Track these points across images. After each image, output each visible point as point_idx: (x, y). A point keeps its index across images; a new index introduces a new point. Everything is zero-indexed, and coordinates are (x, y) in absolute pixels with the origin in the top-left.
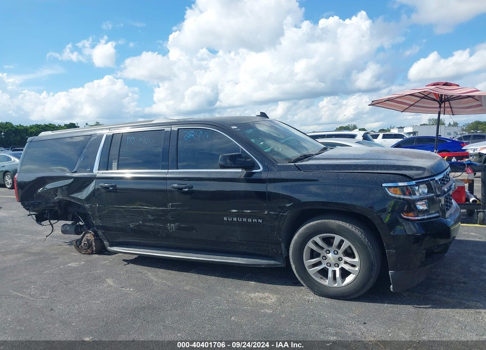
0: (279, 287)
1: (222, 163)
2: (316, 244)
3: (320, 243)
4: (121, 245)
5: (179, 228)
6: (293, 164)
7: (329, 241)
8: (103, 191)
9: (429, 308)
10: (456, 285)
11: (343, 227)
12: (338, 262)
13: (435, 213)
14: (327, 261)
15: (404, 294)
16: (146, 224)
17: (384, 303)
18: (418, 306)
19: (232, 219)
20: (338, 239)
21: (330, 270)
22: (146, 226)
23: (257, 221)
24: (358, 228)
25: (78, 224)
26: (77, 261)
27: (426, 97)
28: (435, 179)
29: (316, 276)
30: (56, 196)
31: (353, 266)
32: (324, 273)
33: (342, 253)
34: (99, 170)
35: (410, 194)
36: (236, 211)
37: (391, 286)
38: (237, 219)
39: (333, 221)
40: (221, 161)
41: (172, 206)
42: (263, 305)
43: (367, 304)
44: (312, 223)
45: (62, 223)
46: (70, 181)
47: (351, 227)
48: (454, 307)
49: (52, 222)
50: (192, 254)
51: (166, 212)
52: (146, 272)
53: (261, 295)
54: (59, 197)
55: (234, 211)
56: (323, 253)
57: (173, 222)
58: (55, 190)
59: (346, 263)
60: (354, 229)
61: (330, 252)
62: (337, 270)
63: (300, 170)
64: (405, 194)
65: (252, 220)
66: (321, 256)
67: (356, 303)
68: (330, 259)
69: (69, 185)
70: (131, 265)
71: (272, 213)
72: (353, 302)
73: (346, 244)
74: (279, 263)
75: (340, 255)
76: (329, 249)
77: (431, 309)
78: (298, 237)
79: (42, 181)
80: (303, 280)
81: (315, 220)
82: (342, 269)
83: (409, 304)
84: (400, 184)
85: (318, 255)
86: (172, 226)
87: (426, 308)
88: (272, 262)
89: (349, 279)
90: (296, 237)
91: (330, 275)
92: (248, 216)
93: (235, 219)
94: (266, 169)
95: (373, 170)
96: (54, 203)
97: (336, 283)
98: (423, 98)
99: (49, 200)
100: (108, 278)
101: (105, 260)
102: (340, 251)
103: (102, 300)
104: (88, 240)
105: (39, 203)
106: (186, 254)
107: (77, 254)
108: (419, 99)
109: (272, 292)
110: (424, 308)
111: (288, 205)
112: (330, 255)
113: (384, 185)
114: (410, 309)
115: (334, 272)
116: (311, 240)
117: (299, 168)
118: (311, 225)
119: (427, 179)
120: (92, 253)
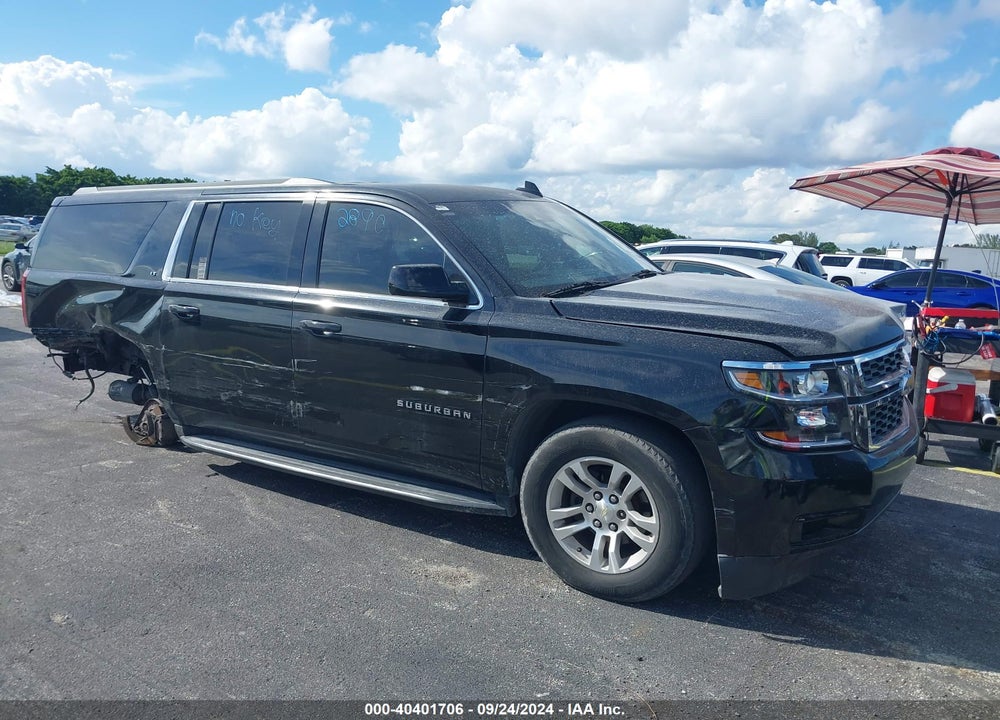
0: (497, 558)
1: (396, 284)
2: (575, 477)
3: (583, 475)
4: (207, 434)
5: (311, 413)
6: (548, 300)
7: (601, 473)
8: (175, 319)
9: (797, 642)
10: (880, 599)
11: (630, 445)
12: (616, 520)
13: (842, 439)
14: (593, 516)
15: (756, 606)
16: (251, 396)
17: (702, 619)
18: (774, 636)
19: (414, 406)
20: (618, 470)
21: (599, 535)
22: (250, 401)
23: (462, 415)
24: (662, 452)
25: (140, 382)
26: (123, 455)
27: (920, 180)
28: (853, 362)
29: (569, 545)
30: (94, 321)
31: (647, 533)
32: (586, 538)
33: (626, 502)
34: (172, 276)
35: (787, 391)
36: (422, 389)
37: (720, 587)
38: (423, 407)
39: (612, 431)
40: (394, 278)
41: (300, 365)
42: (446, 592)
43: (667, 617)
44: (568, 432)
45: (113, 377)
46: (118, 293)
47: (647, 447)
48: (855, 648)
49: (93, 373)
50: (334, 470)
51: (287, 377)
52: (243, 494)
53: (451, 569)
54: (99, 324)
55: (417, 388)
56: (588, 497)
57: (301, 399)
58: (92, 308)
59: (632, 524)
60: (652, 454)
61: (602, 497)
62: (613, 536)
63: (558, 312)
64: (773, 390)
65: (452, 412)
66: (584, 503)
67: (643, 613)
68: (600, 511)
69: (116, 302)
70: (221, 478)
71: (492, 400)
72: (637, 610)
73: (635, 484)
74: (499, 507)
75: (623, 505)
76: (600, 489)
77: (800, 646)
78: (539, 457)
79: (69, 288)
80: (540, 550)
81: (576, 427)
82: (623, 537)
83: (758, 629)
84: (768, 366)
85: (578, 501)
86: (297, 407)
87: (791, 642)
88: (487, 504)
89: (635, 560)
90: (534, 457)
91: (597, 544)
92: (445, 402)
93: (418, 406)
94: (491, 305)
95: (713, 328)
96: (92, 335)
97: (607, 564)
98: (914, 181)
99: (82, 328)
100: (161, 498)
101: (176, 462)
102: (623, 498)
103: (128, 541)
104: (150, 418)
105: (64, 333)
106: (324, 468)
107: (126, 442)
108: (904, 183)
109: (476, 566)
110: (786, 641)
111: (524, 388)
112: (602, 504)
113: (726, 363)
114: (754, 639)
115: (607, 540)
116: (565, 467)
117: (556, 310)
118: (567, 436)
119: (831, 361)
120: (156, 445)
